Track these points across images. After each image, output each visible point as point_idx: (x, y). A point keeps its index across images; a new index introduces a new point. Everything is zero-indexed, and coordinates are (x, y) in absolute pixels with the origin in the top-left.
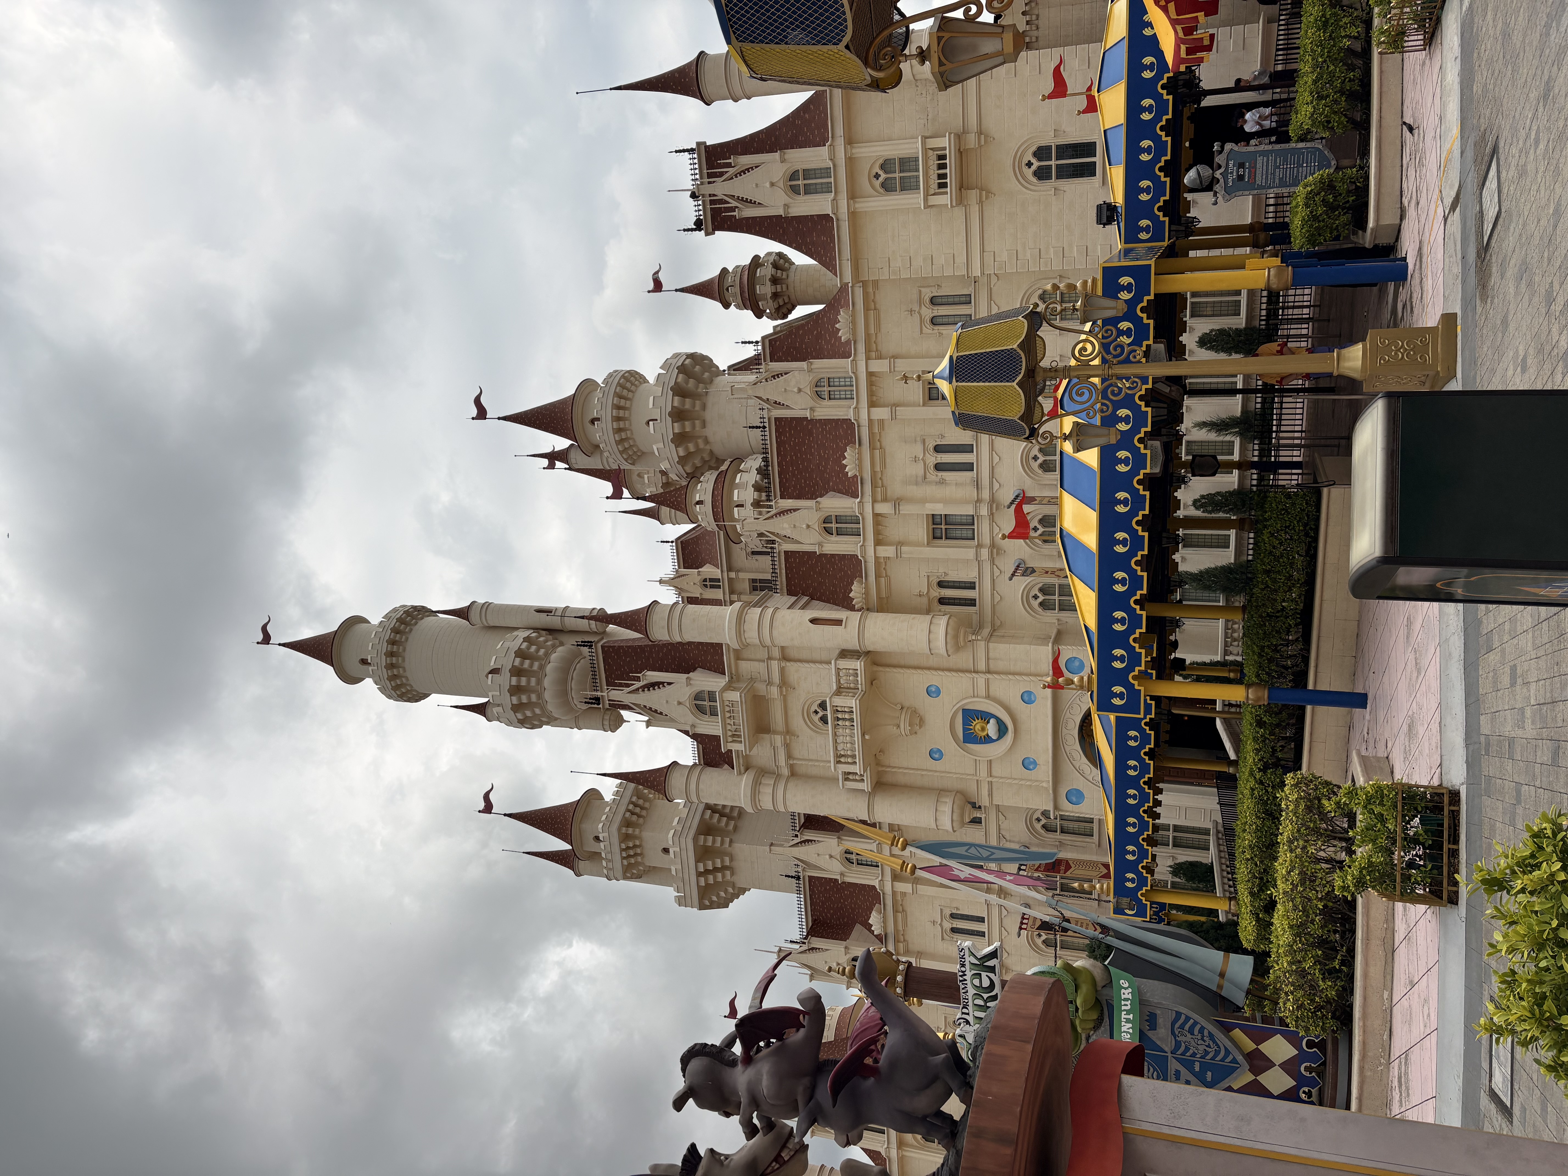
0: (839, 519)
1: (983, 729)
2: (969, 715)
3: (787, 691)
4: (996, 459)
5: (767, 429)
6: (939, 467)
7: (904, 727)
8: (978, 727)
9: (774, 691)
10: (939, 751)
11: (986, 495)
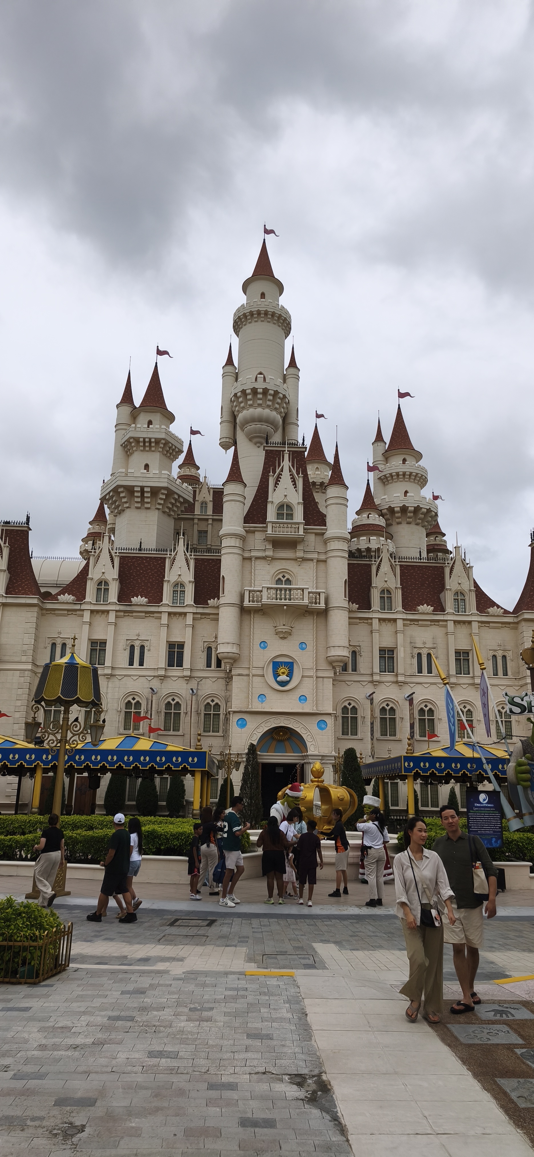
0: (390, 598)
1: (283, 673)
2: (290, 666)
3: (299, 561)
4: (426, 686)
5: (420, 561)
6: (419, 655)
7: (281, 628)
8: (282, 670)
9: (300, 554)
10: (265, 647)
11: (408, 680)
